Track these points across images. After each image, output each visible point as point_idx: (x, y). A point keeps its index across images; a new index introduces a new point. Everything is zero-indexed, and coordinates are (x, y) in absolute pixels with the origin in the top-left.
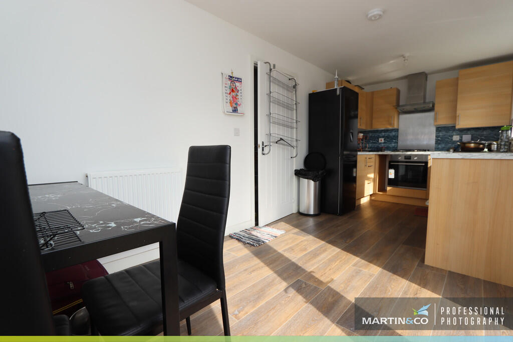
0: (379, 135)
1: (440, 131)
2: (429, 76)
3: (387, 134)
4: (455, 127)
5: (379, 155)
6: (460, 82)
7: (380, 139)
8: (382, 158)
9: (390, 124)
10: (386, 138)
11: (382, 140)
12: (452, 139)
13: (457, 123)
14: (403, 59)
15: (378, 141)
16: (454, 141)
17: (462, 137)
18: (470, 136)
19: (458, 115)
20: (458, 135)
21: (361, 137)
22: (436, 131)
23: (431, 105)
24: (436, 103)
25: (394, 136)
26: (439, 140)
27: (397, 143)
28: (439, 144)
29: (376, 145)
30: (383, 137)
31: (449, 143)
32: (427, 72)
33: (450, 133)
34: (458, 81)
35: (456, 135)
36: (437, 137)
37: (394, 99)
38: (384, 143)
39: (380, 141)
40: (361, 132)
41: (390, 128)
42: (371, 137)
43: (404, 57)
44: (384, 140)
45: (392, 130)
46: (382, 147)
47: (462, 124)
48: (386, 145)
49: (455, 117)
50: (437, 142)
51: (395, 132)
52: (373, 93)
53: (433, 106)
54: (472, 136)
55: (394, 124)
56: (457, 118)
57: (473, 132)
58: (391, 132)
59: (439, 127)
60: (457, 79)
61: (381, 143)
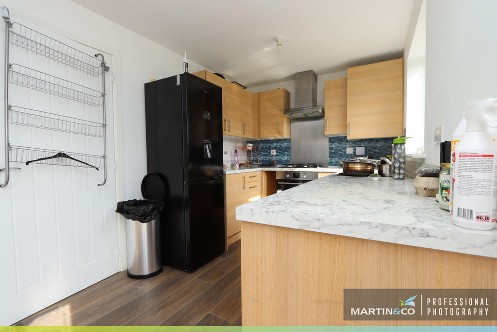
0: (270, 146)
1: (333, 142)
2: (319, 77)
3: (278, 145)
4: (346, 137)
5: (267, 172)
6: (348, 82)
7: (272, 151)
8: (271, 175)
9: (279, 133)
10: (278, 149)
11: (274, 152)
12: (345, 152)
13: (348, 133)
14: (277, 44)
15: (270, 153)
16: (348, 154)
17: (355, 150)
18: (364, 148)
19: (348, 122)
20: (351, 147)
21: (251, 149)
22: (329, 142)
23: (321, 111)
24: (325, 108)
25: (286, 147)
26: (332, 153)
27: (290, 155)
28: (333, 157)
29: (268, 158)
30: (275, 148)
31: (343, 157)
32: (315, 70)
33: (343, 145)
34: (346, 80)
35: (349, 147)
36: (330, 149)
37: (282, 102)
38: (277, 155)
39: (272, 154)
40: (250, 142)
41: (279, 137)
42: (262, 148)
43: (277, 41)
44: (276, 152)
45: (284, 140)
46: (274, 161)
47: (354, 134)
48: (279, 158)
49: (345, 126)
50: (332, 155)
51: (287, 142)
52: (259, 94)
53: (323, 112)
54: (365, 149)
55: (283, 132)
56: (348, 126)
57: (367, 144)
58: (282, 143)
59: (331, 138)
60: (346, 79)
61: (273, 156)
